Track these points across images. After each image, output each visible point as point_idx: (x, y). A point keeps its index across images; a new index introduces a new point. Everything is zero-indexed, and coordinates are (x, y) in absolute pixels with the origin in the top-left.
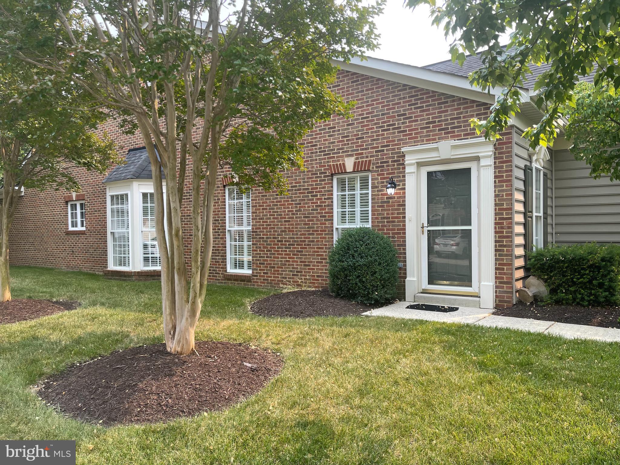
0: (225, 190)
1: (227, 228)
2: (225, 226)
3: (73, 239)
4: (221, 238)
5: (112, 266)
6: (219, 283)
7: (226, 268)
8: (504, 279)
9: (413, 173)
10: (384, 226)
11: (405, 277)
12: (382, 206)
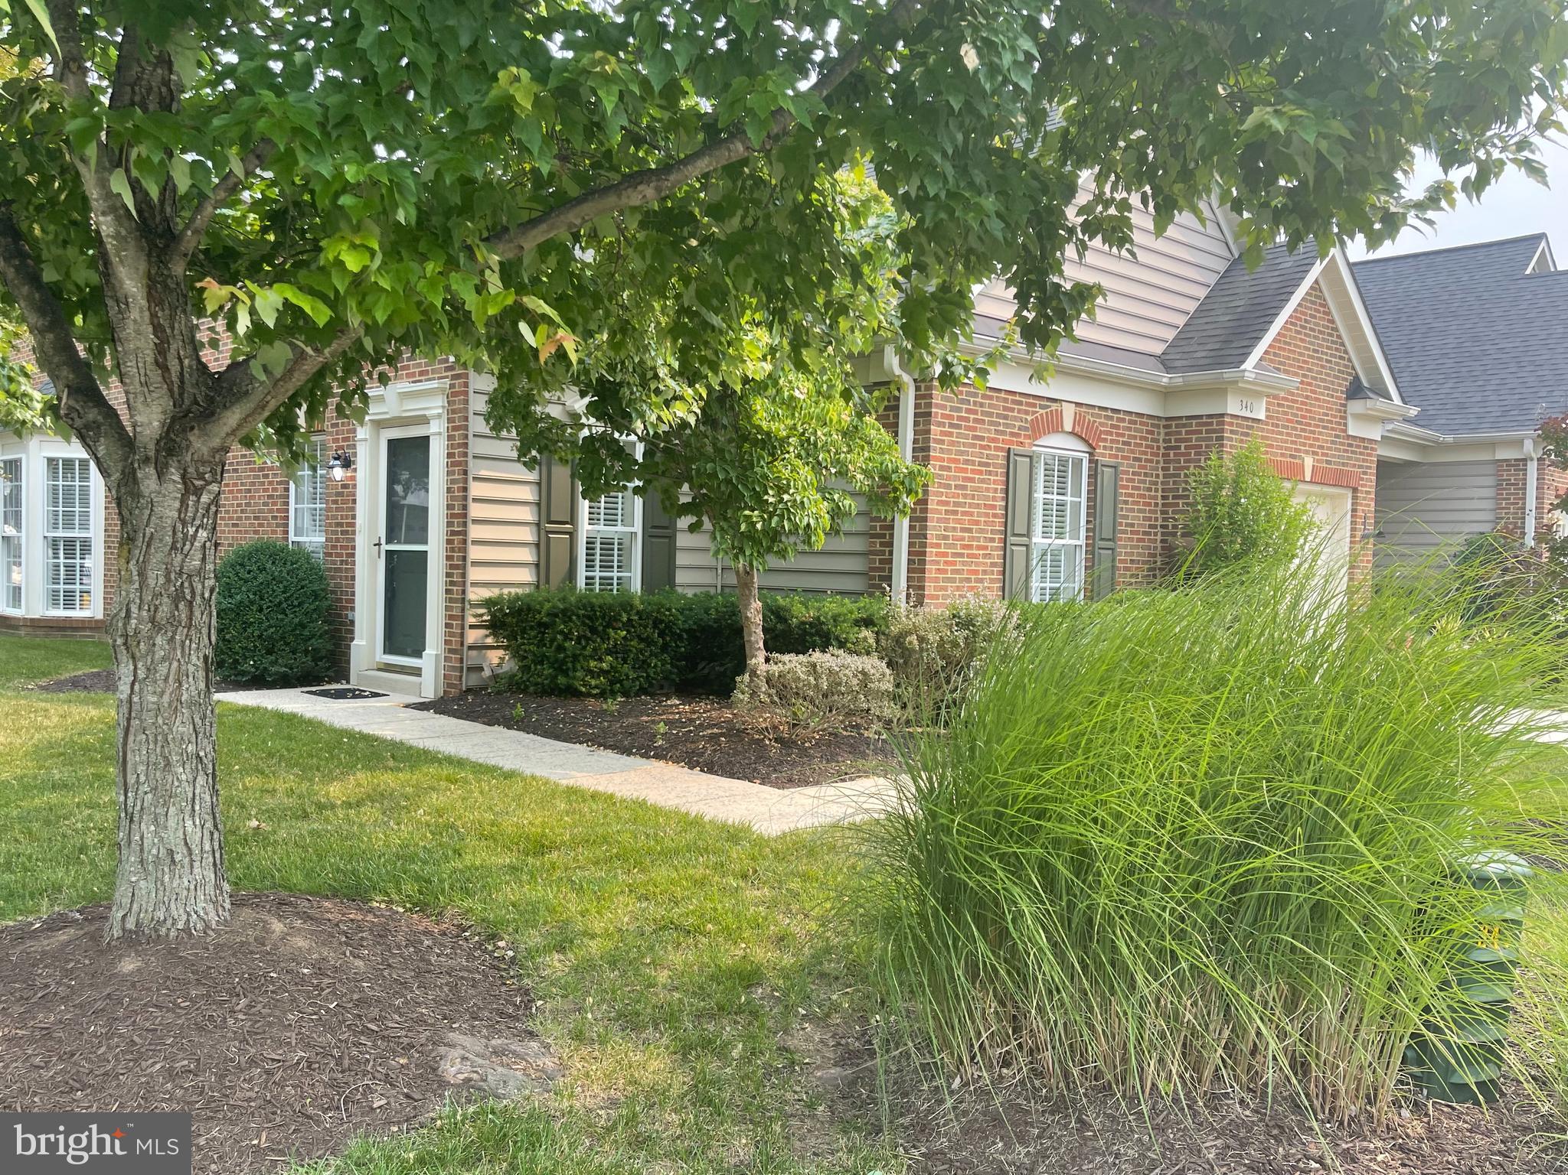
8: (455, 646)
9: (365, 440)
10: (337, 540)
11: (353, 639)
12: (335, 502)
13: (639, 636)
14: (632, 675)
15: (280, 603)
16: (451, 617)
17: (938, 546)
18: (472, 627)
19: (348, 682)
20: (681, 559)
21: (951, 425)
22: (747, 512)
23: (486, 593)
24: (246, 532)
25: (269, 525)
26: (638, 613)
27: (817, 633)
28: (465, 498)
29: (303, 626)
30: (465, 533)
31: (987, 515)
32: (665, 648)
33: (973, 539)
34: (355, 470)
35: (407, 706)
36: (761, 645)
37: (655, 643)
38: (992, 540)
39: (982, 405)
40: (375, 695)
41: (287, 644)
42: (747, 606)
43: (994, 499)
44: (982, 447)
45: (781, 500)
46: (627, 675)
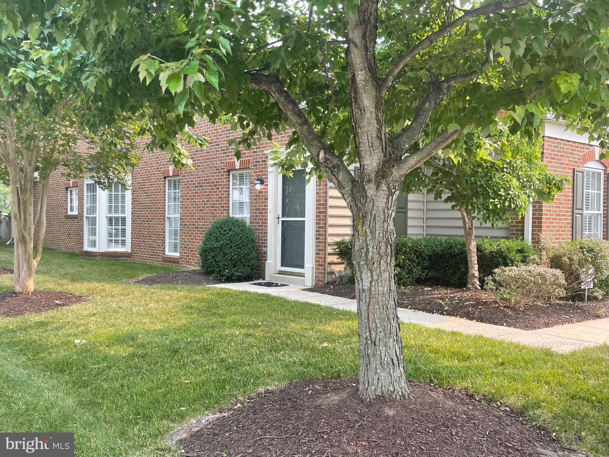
0: (165, 181)
1: (167, 215)
2: (165, 214)
3: (70, 222)
4: (162, 224)
5: (87, 248)
6: (160, 264)
7: (165, 251)
8: (321, 262)
9: (272, 172)
10: (257, 216)
11: (267, 260)
12: (256, 199)
13: (408, 258)
14: (407, 276)
15: (239, 244)
16: (319, 250)
17: (547, 215)
18: (329, 254)
19: (264, 279)
20: (410, 223)
21: (552, 158)
22: (492, 200)
23: (338, 239)
24: (207, 213)
25: (219, 210)
26: (409, 248)
27: (500, 257)
28: (326, 196)
29: (248, 254)
30: (325, 212)
31: (565, 200)
32: (418, 264)
33: (560, 211)
34: (267, 185)
35: (303, 290)
36: (476, 262)
37: (415, 262)
38: (568, 212)
39: (563, 148)
40: (284, 285)
41: (241, 263)
42: (470, 244)
43: (568, 192)
44: (564, 168)
45: (508, 194)
46: (404, 276)
